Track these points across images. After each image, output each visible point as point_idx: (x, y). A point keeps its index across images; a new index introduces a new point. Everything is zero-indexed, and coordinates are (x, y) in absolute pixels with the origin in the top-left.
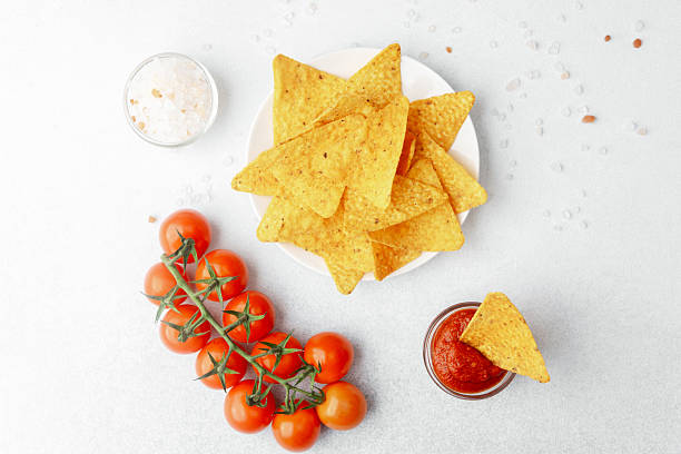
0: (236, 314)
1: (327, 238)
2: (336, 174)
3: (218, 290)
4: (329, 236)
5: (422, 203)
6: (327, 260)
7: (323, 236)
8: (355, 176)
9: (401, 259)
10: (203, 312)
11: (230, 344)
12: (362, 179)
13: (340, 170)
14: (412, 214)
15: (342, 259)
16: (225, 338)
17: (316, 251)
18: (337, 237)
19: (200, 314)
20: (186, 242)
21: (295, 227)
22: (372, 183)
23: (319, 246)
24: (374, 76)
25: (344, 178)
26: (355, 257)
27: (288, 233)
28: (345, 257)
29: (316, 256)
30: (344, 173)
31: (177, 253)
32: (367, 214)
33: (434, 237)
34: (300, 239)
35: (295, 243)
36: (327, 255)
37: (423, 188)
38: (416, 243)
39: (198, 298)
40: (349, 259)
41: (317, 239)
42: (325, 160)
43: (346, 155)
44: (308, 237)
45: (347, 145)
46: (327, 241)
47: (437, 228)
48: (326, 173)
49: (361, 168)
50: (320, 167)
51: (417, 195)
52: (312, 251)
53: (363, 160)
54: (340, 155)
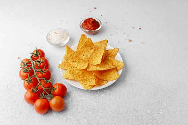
7: (81, 77)
8: (91, 61)
9: (102, 84)
12: (93, 61)
13: (88, 59)
21: (74, 72)
23: (80, 79)
25: (88, 61)
26: (90, 83)
28: (87, 83)
33: (111, 77)
34: (75, 76)
36: (82, 82)
37: (109, 65)
41: (80, 77)
42: (83, 56)
43: (89, 55)
44: (77, 76)
45: (89, 53)
46: (83, 78)
47: (112, 75)
48: (84, 59)
49: (93, 59)
50: (82, 58)
51: (107, 66)
52: (78, 80)
53: (93, 57)
54: (87, 55)
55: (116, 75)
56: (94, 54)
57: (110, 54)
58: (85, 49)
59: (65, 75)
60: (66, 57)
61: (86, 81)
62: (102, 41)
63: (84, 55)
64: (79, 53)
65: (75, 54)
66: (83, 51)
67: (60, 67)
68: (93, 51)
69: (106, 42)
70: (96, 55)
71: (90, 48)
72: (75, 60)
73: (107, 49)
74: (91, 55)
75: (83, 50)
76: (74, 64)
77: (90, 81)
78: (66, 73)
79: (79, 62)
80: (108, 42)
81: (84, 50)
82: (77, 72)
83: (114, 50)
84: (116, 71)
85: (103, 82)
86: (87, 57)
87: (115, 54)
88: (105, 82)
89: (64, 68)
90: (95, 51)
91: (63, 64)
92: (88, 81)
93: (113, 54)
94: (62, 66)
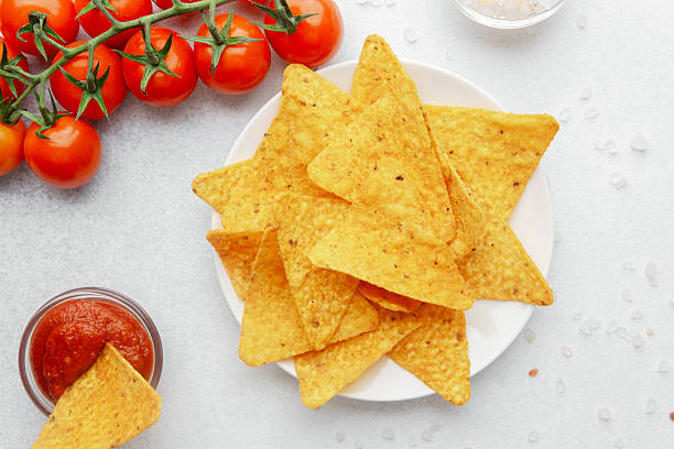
1: (280, 166)
2: (371, 191)
4: (284, 170)
8: (364, 218)
9: (237, 271)
12: (358, 228)
13: (376, 198)
15: (247, 185)
17: (263, 149)
18: (280, 182)
21: (300, 123)
25: (363, 202)
26: (247, 205)
27: (292, 111)
28: (248, 191)
29: (256, 148)
30: (371, 203)
33: (263, 322)
34: (282, 127)
35: (277, 119)
38: (259, 295)
42: (393, 176)
43: (399, 209)
44: (283, 140)
45: (412, 211)
46: (276, 168)
47: (276, 329)
48: (375, 176)
49: (375, 229)
50: (383, 169)
51: (326, 306)
52: (263, 144)
53: (386, 233)
54: (397, 200)
55: (267, 351)
56: (399, 238)
61: (263, 184)
63: (399, 178)
67: (372, 46)
70: (399, 247)
74: (398, 218)
76: (362, 125)
77: (262, 208)
83: (460, 374)
85: (244, 278)
86: (384, 195)
87: (435, 376)
88: (247, 286)
89: (362, 67)
90: (426, 249)
91: (386, 61)
92: (262, 194)
93: (431, 365)
94: (373, 57)
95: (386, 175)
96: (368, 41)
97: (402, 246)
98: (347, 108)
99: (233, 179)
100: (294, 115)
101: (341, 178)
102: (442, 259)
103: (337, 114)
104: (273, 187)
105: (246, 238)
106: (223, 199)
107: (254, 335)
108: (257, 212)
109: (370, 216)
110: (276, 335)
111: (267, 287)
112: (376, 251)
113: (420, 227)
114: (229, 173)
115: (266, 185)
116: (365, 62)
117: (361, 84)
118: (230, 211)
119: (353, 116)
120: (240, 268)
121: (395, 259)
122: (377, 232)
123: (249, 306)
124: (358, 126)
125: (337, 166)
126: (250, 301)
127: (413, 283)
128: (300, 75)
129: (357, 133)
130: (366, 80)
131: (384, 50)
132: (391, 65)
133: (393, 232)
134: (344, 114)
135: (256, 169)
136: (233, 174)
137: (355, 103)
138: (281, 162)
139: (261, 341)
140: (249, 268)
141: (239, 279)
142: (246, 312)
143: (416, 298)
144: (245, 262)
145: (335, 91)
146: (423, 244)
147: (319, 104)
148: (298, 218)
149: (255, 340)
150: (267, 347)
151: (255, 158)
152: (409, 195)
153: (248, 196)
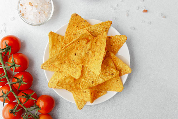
0: (17, 79)
1: (74, 86)
2: (80, 61)
3: (14, 68)
4: (75, 85)
5: (109, 75)
6: (73, 94)
7: (73, 85)
8: (87, 62)
9: (100, 94)
10: (5, 74)
11: (11, 89)
12: (89, 63)
14: (106, 80)
15: (79, 94)
16: (10, 86)
17: (70, 90)
18: (78, 86)
19: (4, 74)
20: (7, 47)
22: (93, 65)
23: (71, 89)
24: (99, 29)
25: (82, 63)
26: (84, 94)
27: (60, 84)
28: (80, 94)
29: (70, 92)
30: (83, 61)
31: (3, 49)
32: (89, 79)
33: (112, 86)
34: (65, 86)
35: (63, 87)
36: (73, 92)
37: (110, 69)
38: (105, 88)
39: (5, 69)
40: (82, 95)
41: (71, 86)
42: (75, 56)
43: (83, 54)
44: (68, 86)
45: (83, 50)
46: (75, 87)
47: (114, 83)
48: (76, 61)
49: (89, 59)
50: (74, 59)
51: (108, 72)
52: (68, 90)
53: (90, 56)
54: (81, 54)
55: (119, 84)
56: (91, 52)
57: (114, 44)
58: (78, 44)
59: (51, 82)
60: (51, 60)
61: (79, 90)
62: (103, 23)
63: (75, 54)
64: (69, 51)
65: (63, 54)
66: (74, 47)
67: (44, 67)
68: (89, 45)
69: (109, 24)
70: (93, 52)
71: (85, 42)
72: (63, 61)
73: (109, 35)
74: (85, 53)
75: (74, 45)
76: (63, 67)
77: (85, 90)
78: (53, 80)
79: (69, 62)
80: (111, 23)
81: (76, 45)
82: (67, 81)
83: (119, 38)
84: (119, 78)
85: (102, 92)
86: (80, 58)
87: (120, 44)
88: (103, 91)
89: (49, 69)
90: (93, 46)
91: (47, 64)
92: (81, 90)
93: (117, 45)
94: (46, 67)
95: (75, 58)
96: (42, 68)
97: (92, 52)
98: (59, 72)
99: (78, 99)
100: (62, 84)
101: (77, 69)
102: (95, 41)
103: (60, 74)
104: (80, 88)
105: (92, 93)
106: (83, 101)
107: (115, 88)
108: (86, 92)
109: (86, 61)
110: (115, 82)
111: (103, 86)
112: (94, 58)
113: (87, 48)
114: (76, 100)
115: (79, 89)
116: (48, 69)
117: (54, 69)
118: (86, 99)
119: (61, 70)
120: (99, 94)
121: (96, 53)
122: (90, 58)
123: (108, 90)
124: (63, 68)
125: (75, 71)
126: (107, 90)
127: (102, 47)
128: (51, 84)
129: (65, 68)
130: (52, 68)
131: (44, 64)
132: (48, 62)
133: (89, 54)
134: (60, 72)
135: (75, 92)
136: (76, 99)
137: (57, 70)
138: (73, 86)
139: (117, 86)
140: (99, 91)
141: (102, 94)
142: (110, 90)
143: (105, 47)
144: (97, 92)
145: (55, 75)
146: (91, 47)
147: (58, 79)
148: (86, 82)
149: (117, 88)
150: (118, 84)
151: (72, 92)
152: (80, 52)
153: (82, 94)
